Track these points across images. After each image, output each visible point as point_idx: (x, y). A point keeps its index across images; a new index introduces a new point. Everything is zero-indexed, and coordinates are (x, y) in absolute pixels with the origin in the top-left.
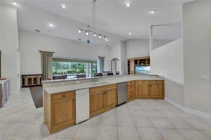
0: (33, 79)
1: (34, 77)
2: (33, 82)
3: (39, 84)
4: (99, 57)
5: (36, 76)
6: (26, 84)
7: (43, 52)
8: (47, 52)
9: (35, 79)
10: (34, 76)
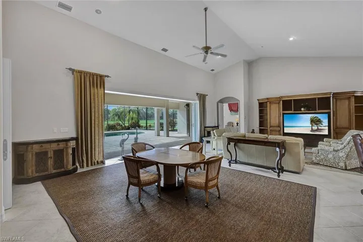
0: (50, 154)
1: (54, 146)
2: (50, 162)
3: (71, 167)
4: (197, 94)
5: (62, 145)
6: (30, 171)
7: (80, 72)
8: (90, 73)
9: (59, 154)
10: (56, 144)
